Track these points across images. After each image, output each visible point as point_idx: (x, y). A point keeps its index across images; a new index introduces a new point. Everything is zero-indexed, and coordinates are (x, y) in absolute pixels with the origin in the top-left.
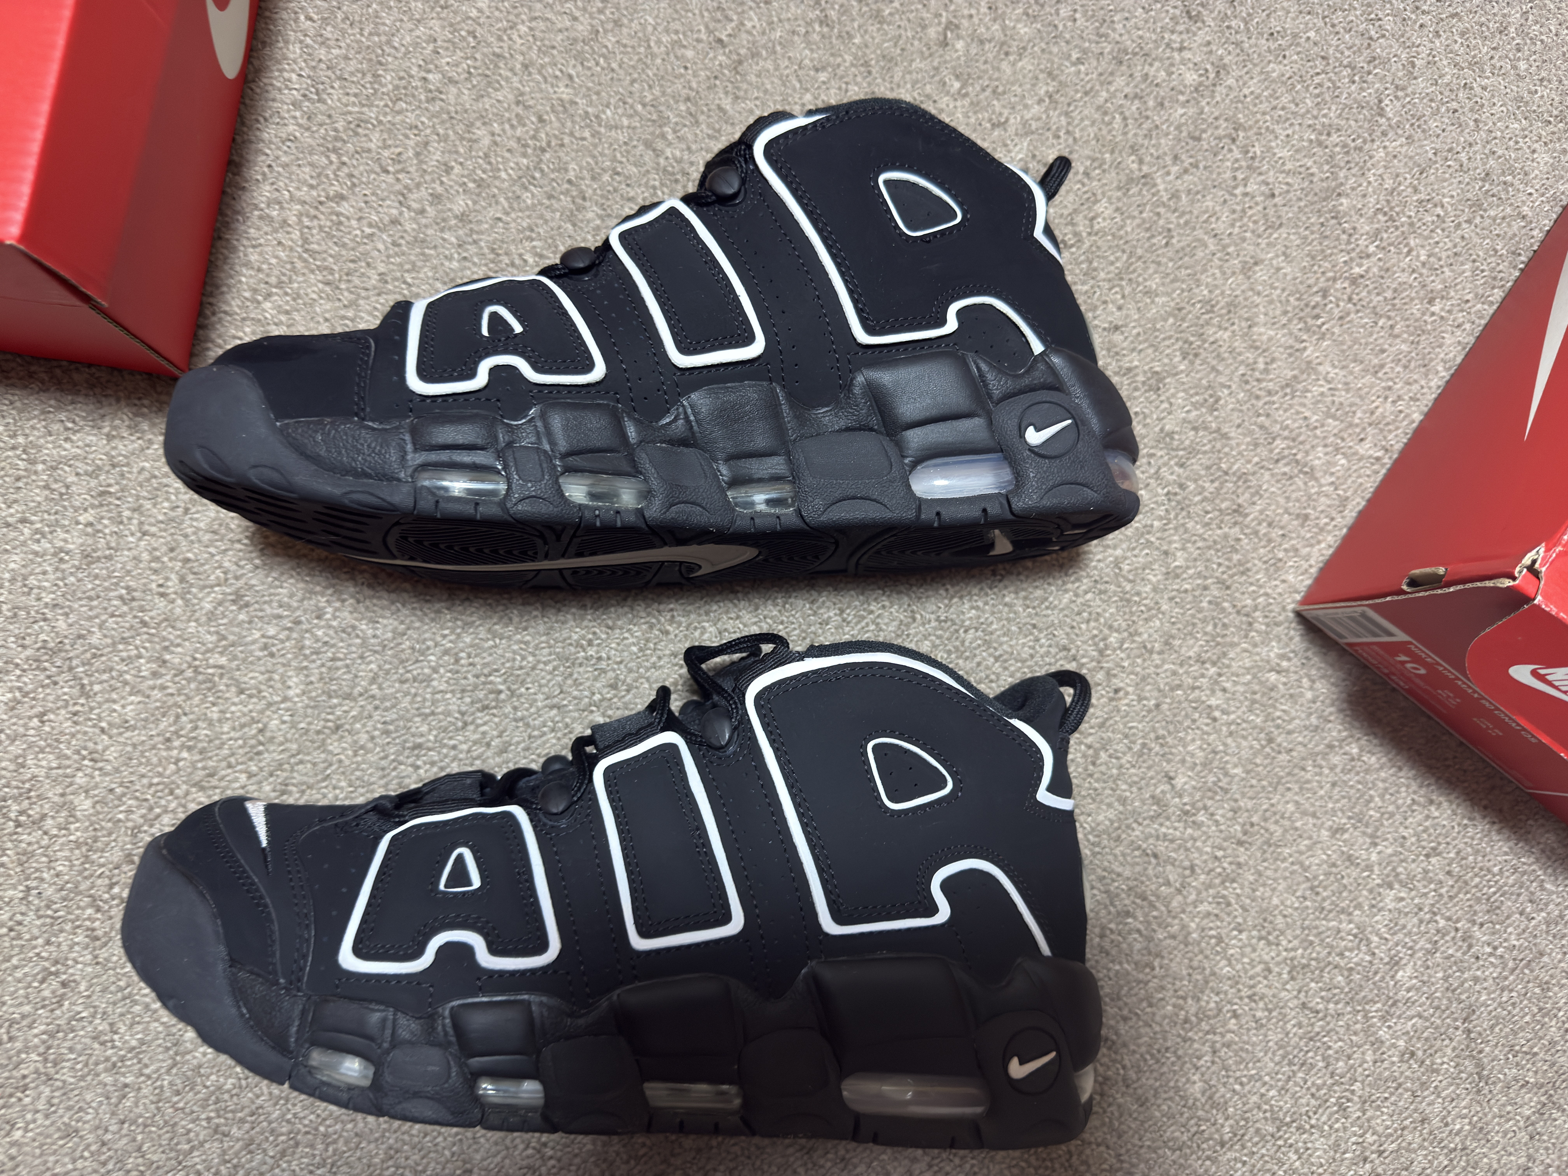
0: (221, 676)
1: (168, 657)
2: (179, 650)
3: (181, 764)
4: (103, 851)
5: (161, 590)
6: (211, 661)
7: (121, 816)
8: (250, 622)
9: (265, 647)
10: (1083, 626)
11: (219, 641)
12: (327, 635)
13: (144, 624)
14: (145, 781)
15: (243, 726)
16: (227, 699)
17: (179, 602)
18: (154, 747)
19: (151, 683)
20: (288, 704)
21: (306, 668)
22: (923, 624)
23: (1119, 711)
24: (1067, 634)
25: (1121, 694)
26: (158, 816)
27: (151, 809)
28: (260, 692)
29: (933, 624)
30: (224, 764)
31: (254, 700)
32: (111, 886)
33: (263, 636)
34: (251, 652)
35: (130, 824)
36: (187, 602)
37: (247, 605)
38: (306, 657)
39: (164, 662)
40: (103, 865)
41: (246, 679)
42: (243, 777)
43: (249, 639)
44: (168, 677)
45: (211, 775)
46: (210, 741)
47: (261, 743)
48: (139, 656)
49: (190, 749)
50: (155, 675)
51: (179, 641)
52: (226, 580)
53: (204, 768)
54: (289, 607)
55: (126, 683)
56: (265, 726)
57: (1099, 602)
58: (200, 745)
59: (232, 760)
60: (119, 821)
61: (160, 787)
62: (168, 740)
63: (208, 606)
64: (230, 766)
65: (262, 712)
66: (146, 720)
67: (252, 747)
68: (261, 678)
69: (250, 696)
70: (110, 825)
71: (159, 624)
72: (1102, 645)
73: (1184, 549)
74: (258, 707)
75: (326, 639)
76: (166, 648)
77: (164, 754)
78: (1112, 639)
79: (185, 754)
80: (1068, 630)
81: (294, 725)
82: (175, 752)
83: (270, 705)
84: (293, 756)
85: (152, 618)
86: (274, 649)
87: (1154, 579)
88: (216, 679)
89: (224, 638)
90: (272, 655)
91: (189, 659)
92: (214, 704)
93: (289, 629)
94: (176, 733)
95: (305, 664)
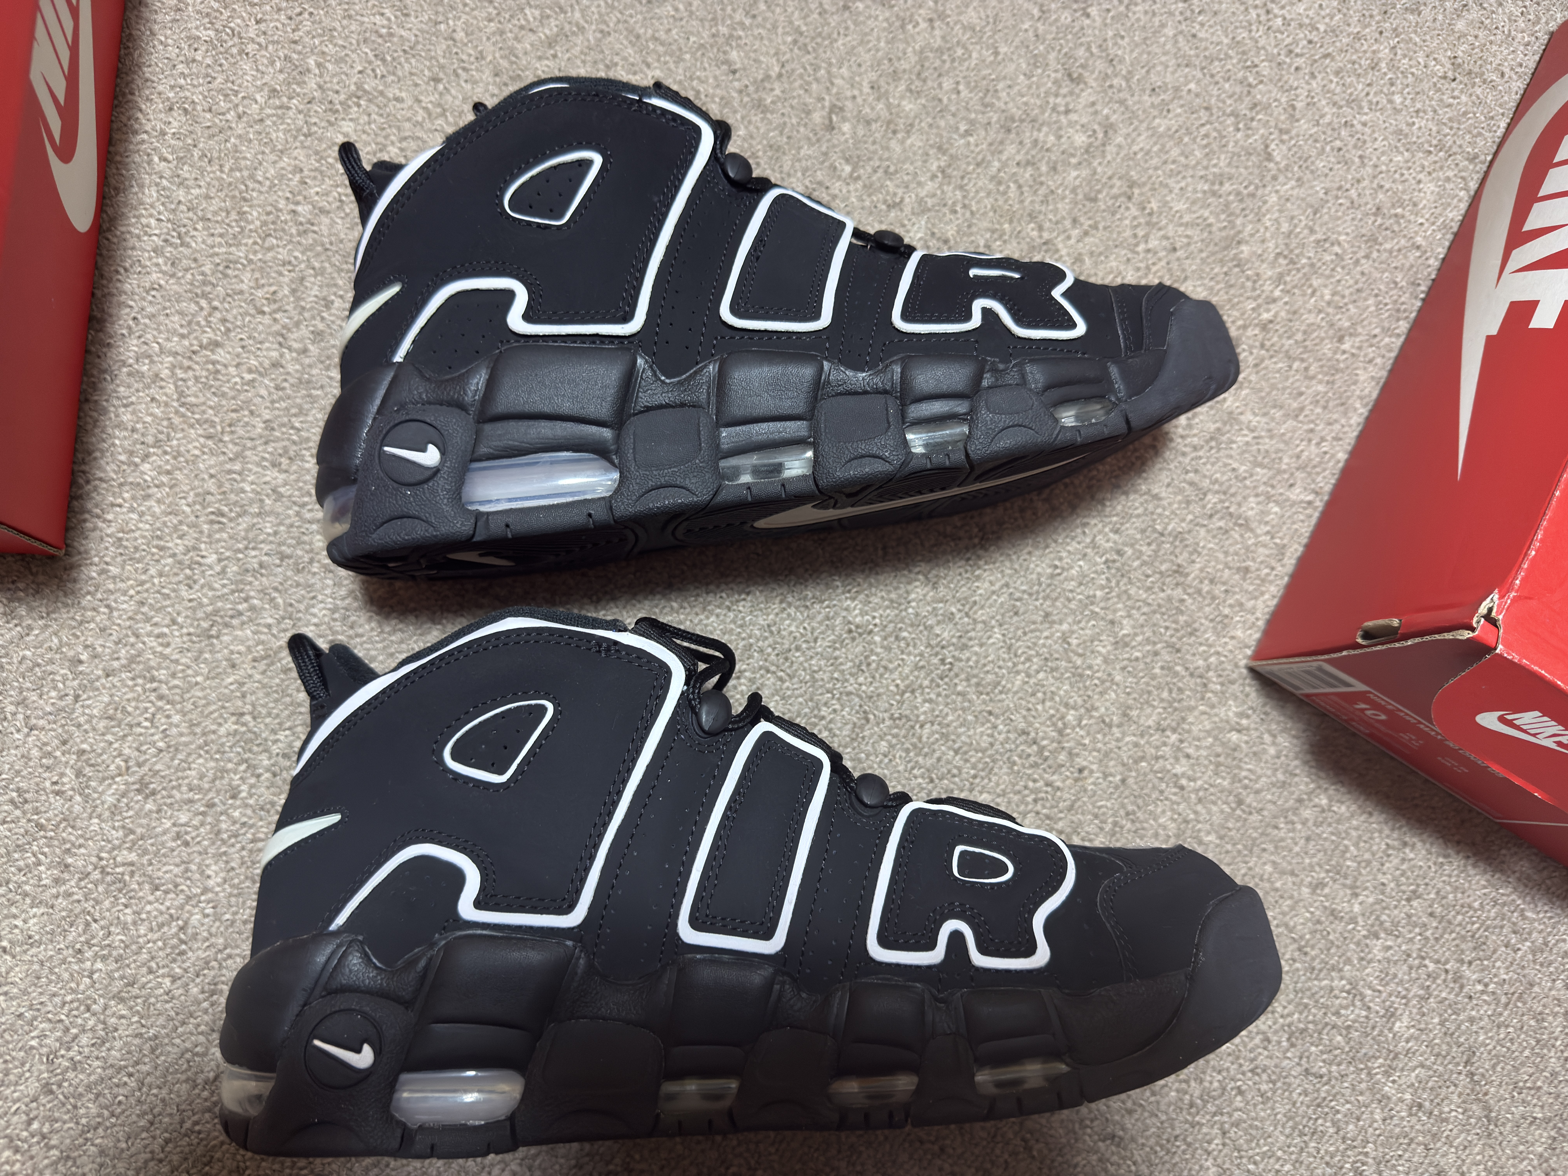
0: (132, 874)
1: (70, 861)
2: (83, 850)
3: (95, 976)
4: (16, 1084)
5: (57, 788)
6: (119, 859)
7: (33, 1043)
8: (159, 811)
9: (178, 836)
10: (1040, 707)
11: (126, 836)
12: (245, 815)
13: (41, 827)
14: (57, 1000)
15: (161, 926)
16: (140, 899)
17: (78, 798)
18: (64, 962)
19: (54, 891)
20: (210, 895)
21: (225, 853)
22: (878, 724)
23: (1085, 791)
24: (1024, 717)
25: (1086, 773)
26: (76, 1037)
27: (67, 1030)
28: (176, 886)
29: (888, 723)
30: (144, 970)
31: (172, 895)
32: (29, 1123)
33: (174, 825)
34: (163, 844)
35: (44, 1050)
36: (86, 798)
37: (154, 793)
38: (224, 842)
39: (67, 866)
40: (18, 1100)
41: (160, 874)
42: (167, 981)
43: (159, 830)
44: (73, 883)
45: (132, 984)
46: (127, 947)
47: (183, 942)
48: (39, 863)
49: (104, 958)
50: (57, 881)
51: (81, 841)
52: (128, 768)
53: (122, 978)
54: (200, 789)
55: (26, 895)
56: (186, 923)
57: (1051, 681)
58: (115, 953)
59: (153, 965)
60: (32, 1048)
61: (75, 1004)
62: (80, 951)
63: (110, 800)
64: (150, 971)
65: (181, 907)
66: (52, 932)
67: (173, 947)
68: (176, 870)
69: (166, 892)
70: (22, 1054)
71: (57, 826)
72: (1060, 724)
73: (1129, 616)
74: (176, 903)
75: (245, 819)
76: (68, 851)
77: (76, 967)
78: (1070, 717)
79: (99, 965)
80: (1024, 712)
81: (217, 918)
82: (89, 964)
83: (189, 898)
84: (220, 951)
85: (48, 820)
86: (188, 838)
87: (1103, 651)
88: (127, 878)
89: (132, 832)
90: (186, 844)
91: (94, 859)
92: (126, 906)
93: (203, 814)
94: (87, 942)
95: (223, 849)
